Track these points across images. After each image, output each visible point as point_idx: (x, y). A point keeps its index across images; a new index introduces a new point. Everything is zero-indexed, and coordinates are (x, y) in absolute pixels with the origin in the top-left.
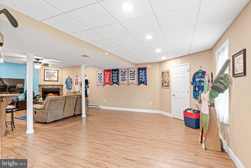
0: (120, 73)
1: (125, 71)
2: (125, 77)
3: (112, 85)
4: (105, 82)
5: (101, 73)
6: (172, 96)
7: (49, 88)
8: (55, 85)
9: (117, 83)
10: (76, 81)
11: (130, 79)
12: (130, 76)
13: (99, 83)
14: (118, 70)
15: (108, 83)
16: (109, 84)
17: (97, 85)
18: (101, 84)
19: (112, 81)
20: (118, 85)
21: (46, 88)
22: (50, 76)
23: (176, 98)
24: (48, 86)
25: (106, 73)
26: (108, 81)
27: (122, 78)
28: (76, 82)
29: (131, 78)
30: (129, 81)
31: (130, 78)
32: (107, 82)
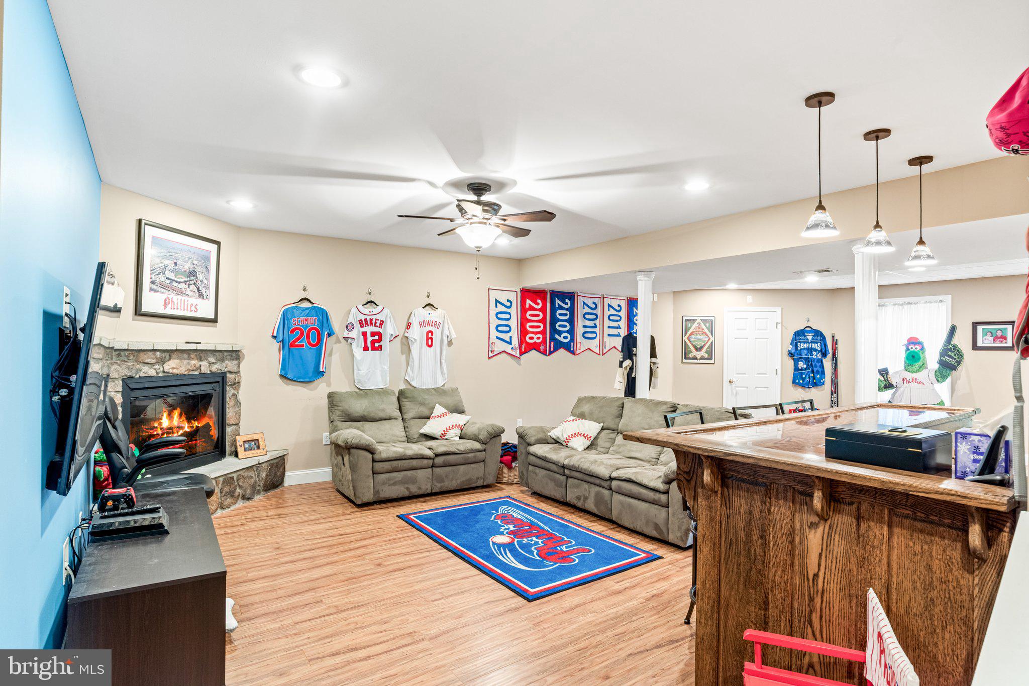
0: (580, 310)
1: (594, 303)
2: (595, 327)
3: (551, 353)
4: (522, 341)
5: (508, 301)
6: (726, 383)
7: (168, 376)
8: (201, 354)
9: (569, 348)
10: (369, 329)
11: (609, 335)
12: (607, 323)
13: (500, 346)
14: (571, 296)
15: (535, 347)
16: (538, 350)
17: (491, 355)
18: (508, 348)
19: (552, 339)
20: (573, 353)
21: (152, 373)
22: (172, 276)
23: (737, 389)
24: (162, 361)
25: (528, 302)
26: (537, 339)
27: (584, 326)
28: (364, 334)
29: (611, 329)
30: (607, 339)
31: (607, 331)
32: (535, 340)
